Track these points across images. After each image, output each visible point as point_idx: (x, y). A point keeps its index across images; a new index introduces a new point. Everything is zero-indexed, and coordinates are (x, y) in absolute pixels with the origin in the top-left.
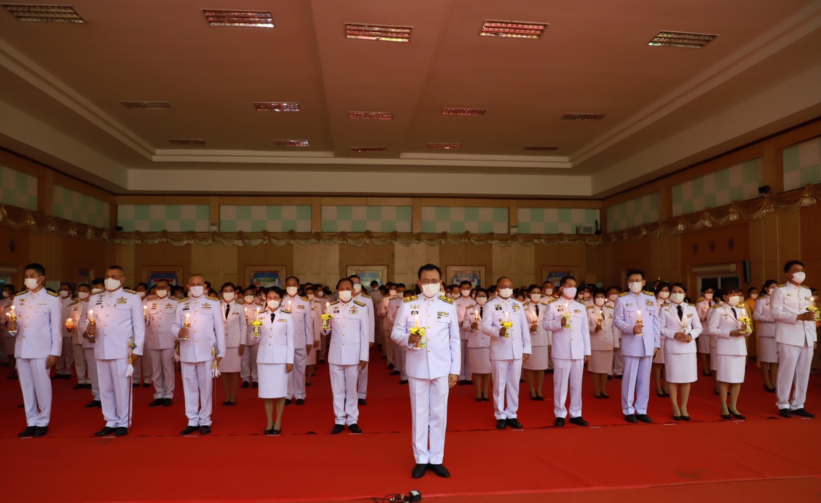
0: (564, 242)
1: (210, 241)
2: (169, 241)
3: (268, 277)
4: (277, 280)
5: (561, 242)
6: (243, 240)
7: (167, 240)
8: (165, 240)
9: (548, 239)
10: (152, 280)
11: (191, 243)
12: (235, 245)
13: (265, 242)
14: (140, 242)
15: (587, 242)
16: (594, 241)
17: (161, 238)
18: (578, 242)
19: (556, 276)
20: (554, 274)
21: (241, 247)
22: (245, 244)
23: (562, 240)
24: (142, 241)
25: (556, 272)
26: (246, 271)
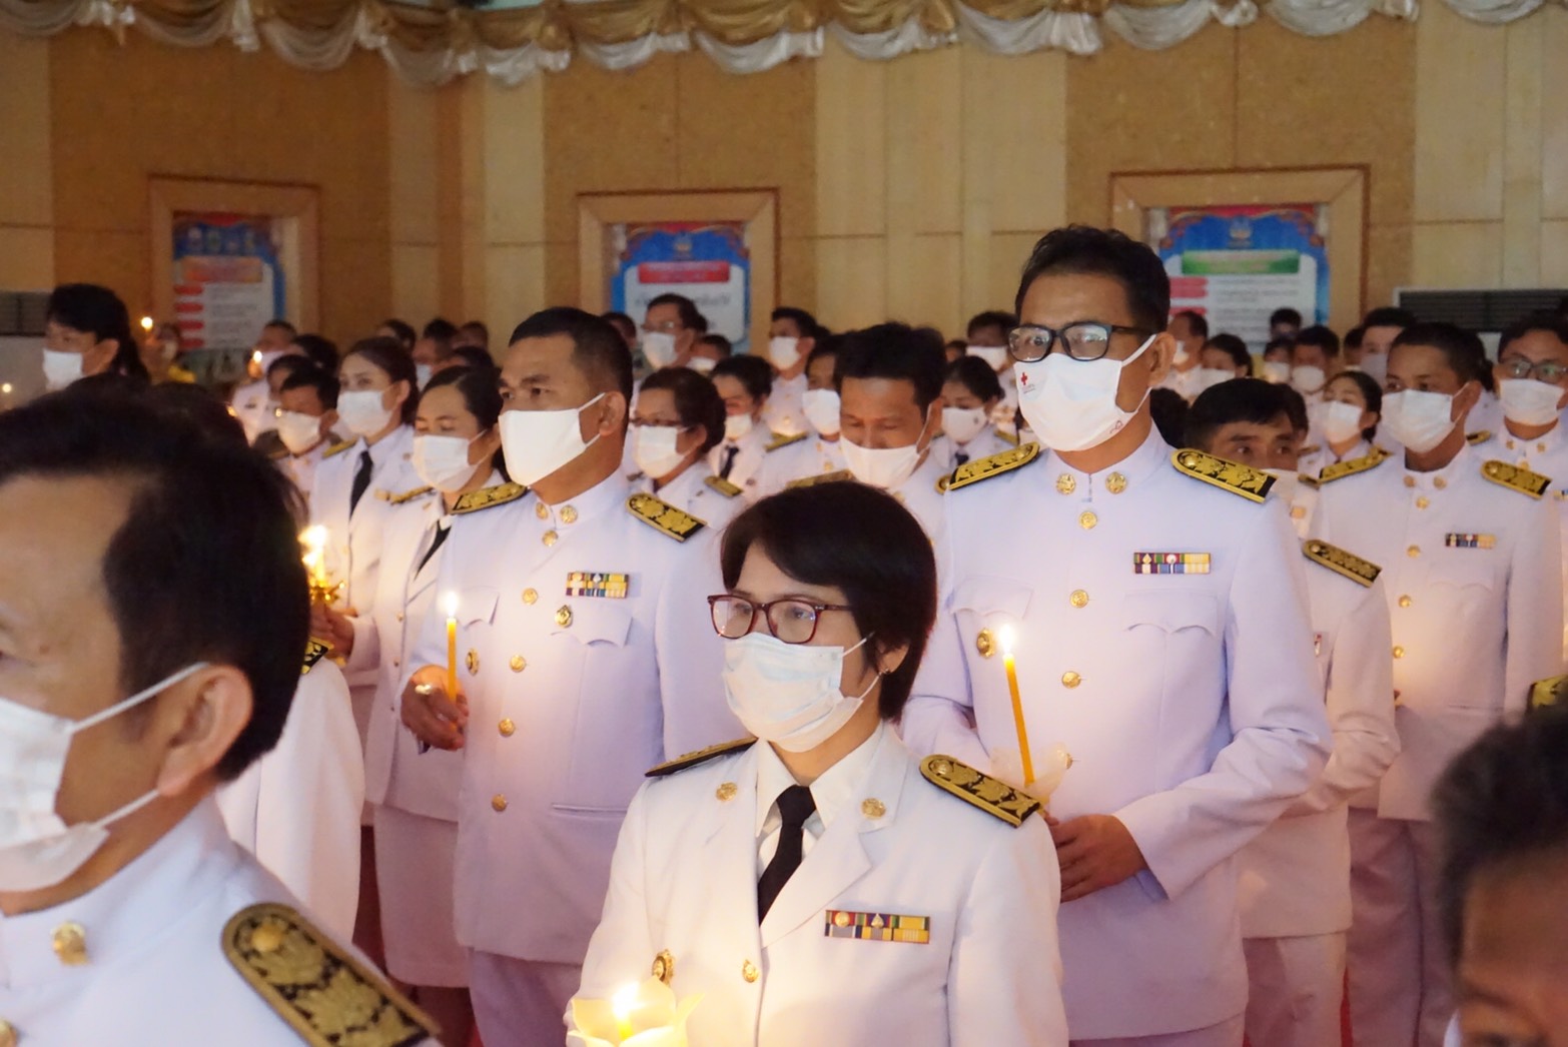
1: (911, 35)
2: (706, 44)
3: (1255, 244)
4: (1308, 264)
6: (1097, 15)
7: (695, 46)
8: (679, 43)
10: (632, 275)
11: (809, 52)
12: (1050, 48)
13: (1231, 19)
14: (560, 61)
17: (661, 33)
21: (1089, 58)
22: (1109, 41)
24: (575, 54)
26: (1117, 209)
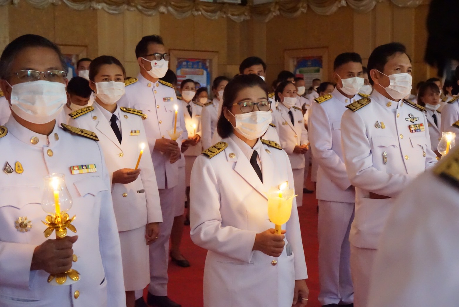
0: (200, 13)
5: (196, 13)
9: (178, 7)
15: (229, 15)
16: (238, 15)
18: (217, 16)
19: (187, 67)
20: (184, 63)
23: (197, 10)
25: (187, 60)
